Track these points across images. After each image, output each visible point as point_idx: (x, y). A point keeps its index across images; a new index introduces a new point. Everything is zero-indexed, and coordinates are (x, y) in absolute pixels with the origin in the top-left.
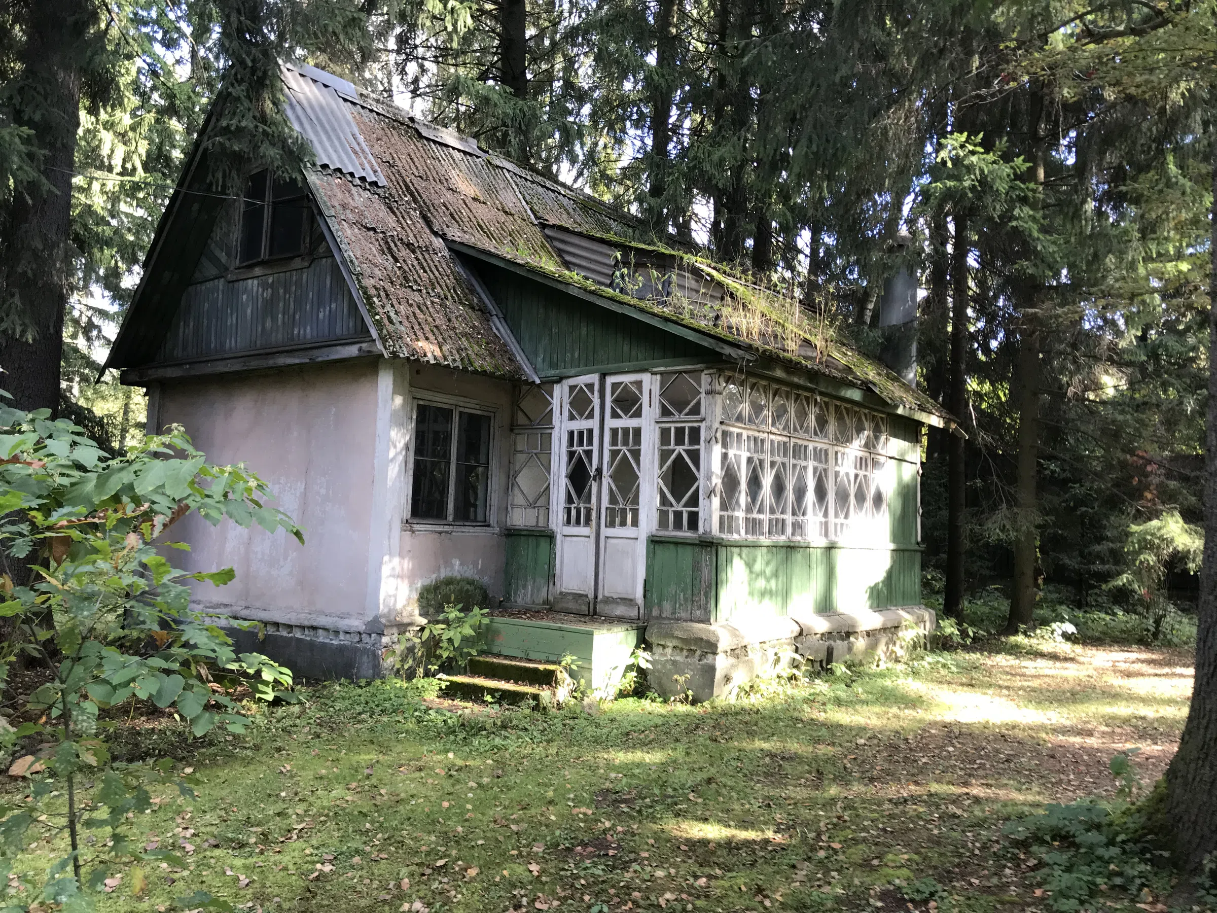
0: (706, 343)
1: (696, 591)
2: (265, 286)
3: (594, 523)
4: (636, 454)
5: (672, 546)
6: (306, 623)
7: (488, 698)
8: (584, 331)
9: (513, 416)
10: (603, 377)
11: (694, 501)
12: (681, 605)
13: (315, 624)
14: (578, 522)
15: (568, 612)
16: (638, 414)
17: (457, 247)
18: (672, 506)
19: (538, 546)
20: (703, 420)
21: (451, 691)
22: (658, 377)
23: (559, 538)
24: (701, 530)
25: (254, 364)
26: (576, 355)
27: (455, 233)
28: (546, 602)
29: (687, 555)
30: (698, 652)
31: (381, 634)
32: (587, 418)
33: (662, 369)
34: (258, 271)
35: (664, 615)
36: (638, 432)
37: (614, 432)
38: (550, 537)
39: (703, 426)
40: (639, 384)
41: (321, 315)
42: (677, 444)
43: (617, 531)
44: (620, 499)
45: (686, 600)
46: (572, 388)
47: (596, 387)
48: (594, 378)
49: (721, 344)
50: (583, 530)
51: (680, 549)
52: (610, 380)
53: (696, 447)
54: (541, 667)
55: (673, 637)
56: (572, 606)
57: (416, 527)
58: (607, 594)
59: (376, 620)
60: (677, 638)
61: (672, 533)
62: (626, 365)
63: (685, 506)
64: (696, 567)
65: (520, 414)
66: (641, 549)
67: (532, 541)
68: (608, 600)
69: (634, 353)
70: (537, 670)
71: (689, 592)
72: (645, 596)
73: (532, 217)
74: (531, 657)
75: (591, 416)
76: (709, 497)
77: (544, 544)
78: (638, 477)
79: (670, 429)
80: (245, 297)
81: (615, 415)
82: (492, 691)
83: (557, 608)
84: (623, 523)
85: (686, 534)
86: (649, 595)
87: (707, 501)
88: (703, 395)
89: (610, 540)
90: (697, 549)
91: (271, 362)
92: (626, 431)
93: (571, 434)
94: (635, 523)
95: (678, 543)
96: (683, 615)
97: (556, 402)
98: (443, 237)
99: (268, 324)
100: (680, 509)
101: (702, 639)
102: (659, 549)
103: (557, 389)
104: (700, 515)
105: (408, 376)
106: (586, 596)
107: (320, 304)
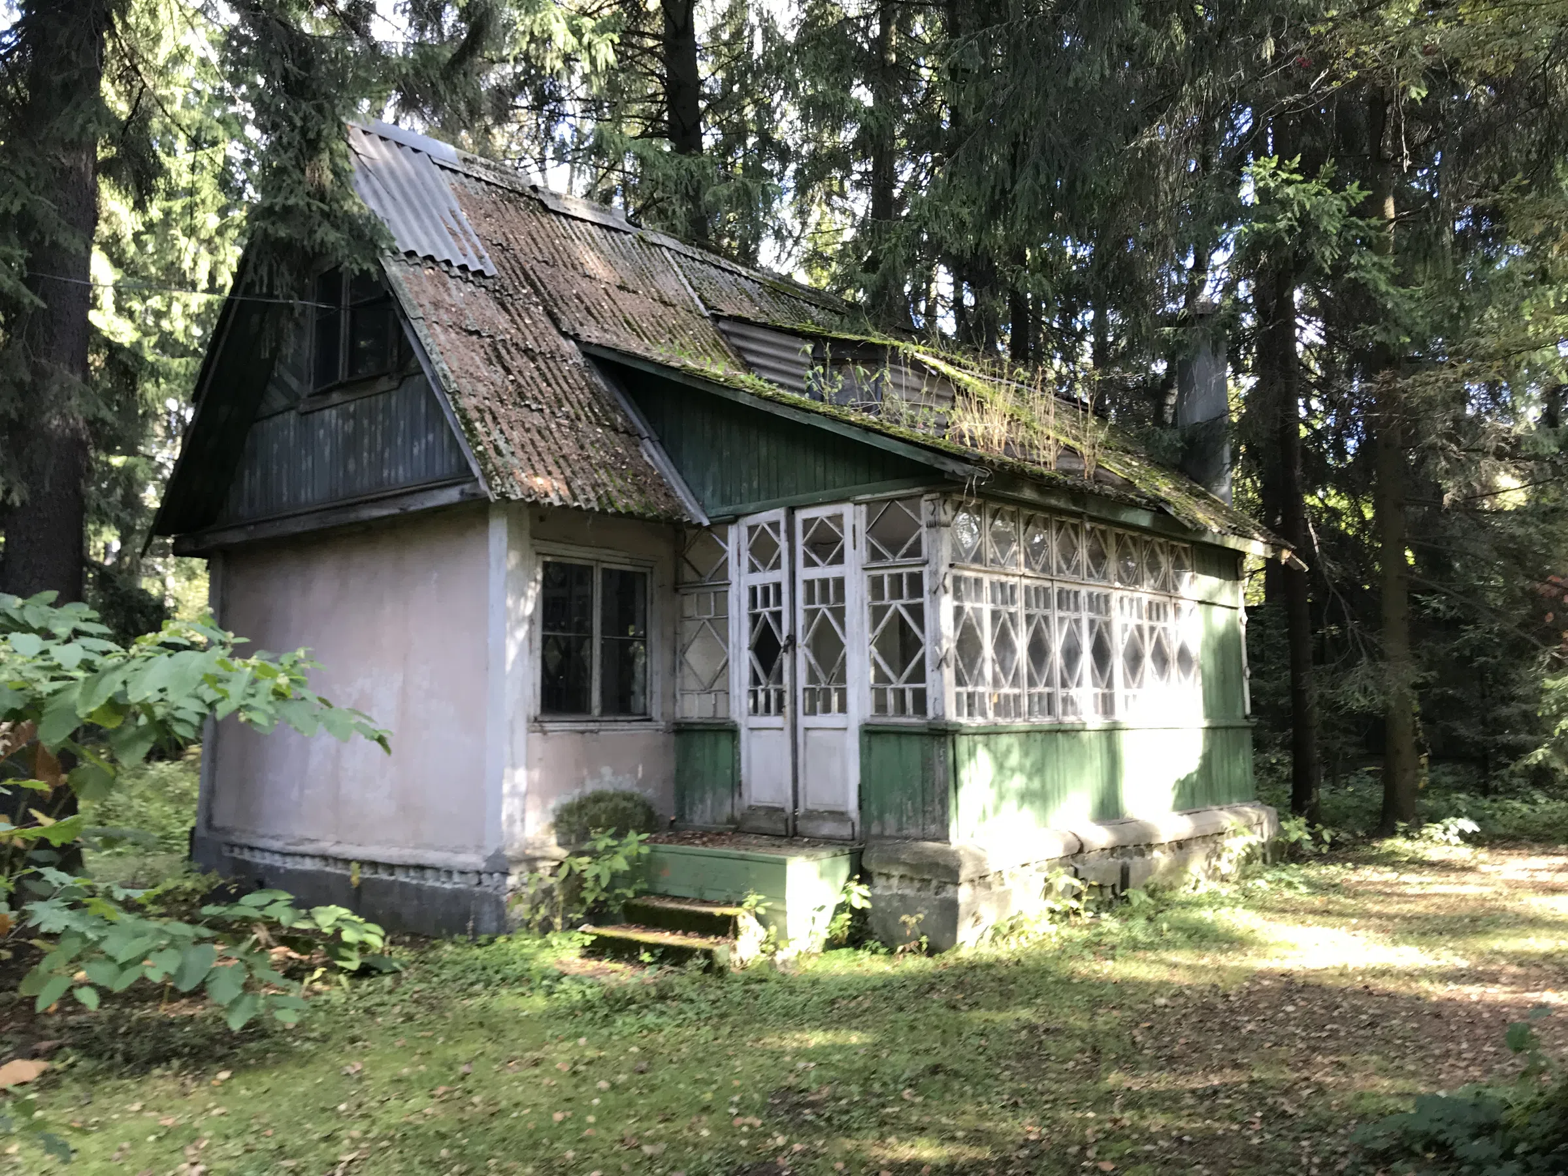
0: (921, 457)
1: (928, 798)
2: (345, 416)
3: (787, 709)
4: (840, 614)
5: (892, 738)
6: (412, 861)
7: (646, 957)
8: (763, 451)
9: (677, 570)
10: (791, 511)
11: (919, 674)
12: (909, 818)
13: (421, 862)
14: (767, 710)
15: (760, 833)
16: (839, 559)
17: (592, 351)
18: (889, 682)
19: (716, 744)
20: (925, 563)
21: (598, 949)
22: (864, 508)
23: (744, 733)
24: (931, 714)
25: (333, 519)
26: (755, 484)
27: (592, 333)
28: (731, 820)
29: (913, 750)
30: (934, 883)
31: (506, 874)
32: (773, 568)
33: (868, 496)
34: (336, 397)
35: (887, 833)
36: (840, 583)
37: (809, 584)
38: (732, 732)
39: (926, 570)
40: (838, 519)
41: (416, 451)
42: (892, 597)
43: (820, 720)
44: (820, 675)
45: (914, 810)
46: (752, 529)
47: (783, 527)
48: (779, 514)
49: (942, 459)
50: (774, 721)
51: (904, 741)
52: (801, 515)
53: (919, 600)
54: (718, 911)
55: (898, 862)
56: (764, 824)
57: (549, 726)
58: (810, 807)
59: (498, 855)
60: (905, 864)
61: (892, 719)
62: (820, 495)
63: (907, 682)
64: (927, 766)
65: (687, 568)
66: (852, 743)
67: (709, 739)
68: (811, 815)
69: (830, 477)
70: (711, 916)
71: (919, 799)
72: (860, 807)
73: (702, 306)
74: (708, 896)
75: (777, 566)
76: (939, 667)
77: (724, 743)
78: (842, 646)
79: (882, 577)
80: (322, 432)
81: (810, 563)
82: (650, 947)
83: (746, 827)
84: (827, 709)
85: (911, 720)
86: (865, 806)
87: (936, 674)
88: (924, 530)
89: (810, 733)
90: (926, 740)
91: (352, 516)
92: (824, 583)
93: (753, 590)
94: (843, 708)
95: (901, 733)
96: (913, 831)
97: (731, 549)
98: (576, 338)
99: (351, 466)
100: (901, 686)
101: (937, 865)
102: (876, 742)
103: (732, 532)
104: (929, 693)
105: (527, 524)
106: (782, 810)
107: (414, 436)
